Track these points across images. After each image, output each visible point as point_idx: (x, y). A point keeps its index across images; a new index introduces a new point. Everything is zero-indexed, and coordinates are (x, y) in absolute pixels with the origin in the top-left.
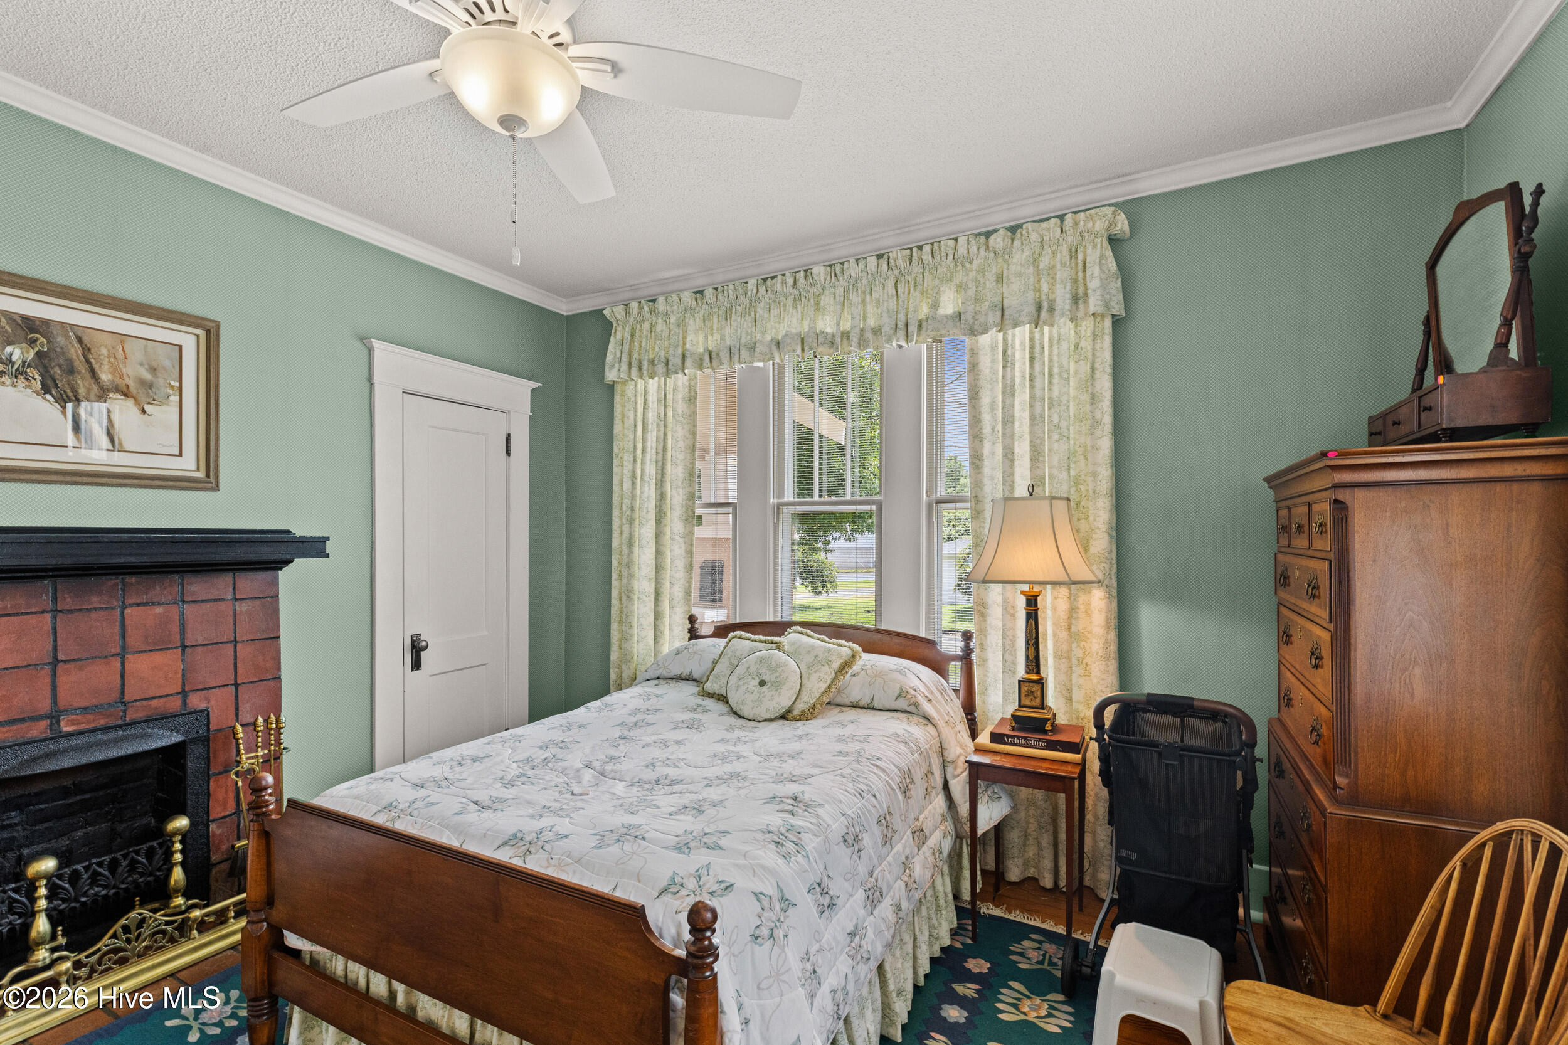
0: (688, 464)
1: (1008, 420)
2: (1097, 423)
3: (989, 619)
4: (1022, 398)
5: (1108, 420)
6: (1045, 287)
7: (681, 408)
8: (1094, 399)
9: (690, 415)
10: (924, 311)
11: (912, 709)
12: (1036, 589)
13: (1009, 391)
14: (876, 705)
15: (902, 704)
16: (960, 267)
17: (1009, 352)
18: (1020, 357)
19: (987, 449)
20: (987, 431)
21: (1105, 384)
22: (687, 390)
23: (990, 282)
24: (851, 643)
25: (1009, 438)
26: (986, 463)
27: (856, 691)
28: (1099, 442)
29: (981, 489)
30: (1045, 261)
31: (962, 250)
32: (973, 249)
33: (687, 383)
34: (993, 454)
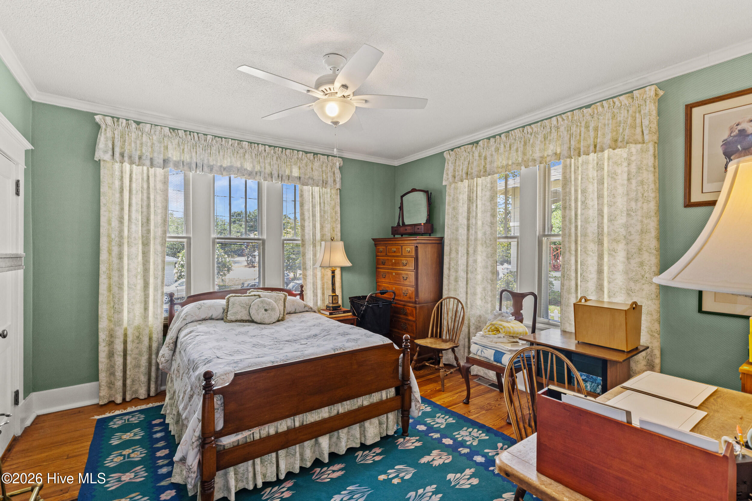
0: (163, 215)
1: (314, 216)
2: (337, 220)
3: (308, 280)
4: (318, 208)
5: (339, 219)
6: (324, 176)
7: (159, 186)
8: (336, 213)
9: (165, 190)
10: (287, 173)
11: (310, 310)
12: (334, 269)
13: (313, 206)
14: (297, 311)
15: (306, 309)
16: (299, 161)
17: (313, 193)
18: (317, 196)
19: (306, 224)
20: (306, 218)
21: (338, 209)
22: (163, 177)
23: (309, 170)
24: (284, 293)
25: (314, 221)
26: (306, 228)
27: (289, 309)
28: (337, 225)
29: (304, 237)
30: (324, 168)
31: (300, 156)
32: (303, 156)
33: (163, 174)
34: (309, 226)
